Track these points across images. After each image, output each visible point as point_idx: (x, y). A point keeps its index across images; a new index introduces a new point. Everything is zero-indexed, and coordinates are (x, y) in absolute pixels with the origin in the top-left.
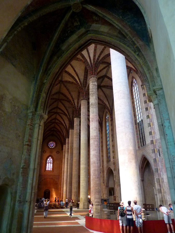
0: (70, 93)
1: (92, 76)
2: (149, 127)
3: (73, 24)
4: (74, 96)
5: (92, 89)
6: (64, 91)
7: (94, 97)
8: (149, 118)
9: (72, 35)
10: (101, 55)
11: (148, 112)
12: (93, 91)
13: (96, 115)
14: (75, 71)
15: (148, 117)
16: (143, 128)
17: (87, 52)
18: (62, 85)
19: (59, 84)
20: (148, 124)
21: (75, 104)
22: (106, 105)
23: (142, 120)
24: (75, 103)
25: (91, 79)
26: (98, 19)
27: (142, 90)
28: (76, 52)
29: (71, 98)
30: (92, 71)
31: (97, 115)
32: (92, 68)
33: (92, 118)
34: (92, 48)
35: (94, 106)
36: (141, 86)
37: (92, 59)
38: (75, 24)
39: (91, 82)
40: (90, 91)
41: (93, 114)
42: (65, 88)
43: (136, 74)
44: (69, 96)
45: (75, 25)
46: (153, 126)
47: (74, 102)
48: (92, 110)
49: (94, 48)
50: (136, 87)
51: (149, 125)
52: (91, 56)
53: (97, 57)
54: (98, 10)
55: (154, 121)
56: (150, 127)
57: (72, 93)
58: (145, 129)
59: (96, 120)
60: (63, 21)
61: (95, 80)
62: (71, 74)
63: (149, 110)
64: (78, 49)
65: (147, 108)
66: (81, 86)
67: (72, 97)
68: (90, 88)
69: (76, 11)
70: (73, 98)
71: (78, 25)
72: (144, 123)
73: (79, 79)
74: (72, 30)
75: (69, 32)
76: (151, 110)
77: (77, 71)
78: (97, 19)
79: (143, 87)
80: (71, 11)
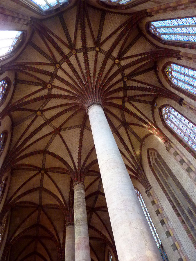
0: (52, 223)
1: (77, 182)
2: (174, 251)
4: (58, 227)
5: (77, 199)
6: (45, 221)
7: (81, 210)
8: (171, 236)
10: (87, 159)
11: (166, 227)
12: (78, 202)
13: (84, 238)
14: (57, 187)
15: (168, 234)
16: (167, 258)
17: (70, 157)
18: (42, 212)
19: (37, 212)
20: (172, 246)
21: (59, 240)
22: (105, 237)
23: (161, 245)
24: (60, 238)
25: (76, 186)
27: (149, 197)
29: (53, 232)
30: (77, 177)
31: (85, 236)
32: (77, 174)
33: (79, 243)
34: (76, 152)
35: (81, 223)
36: (146, 192)
37: (76, 164)
39: (76, 190)
40: (74, 202)
41: (79, 237)
42: (45, 217)
43: (136, 180)
44: (51, 229)
46: (180, 248)
47: (58, 237)
48: (77, 230)
49: (78, 151)
50: (141, 199)
51: (175, 247)
52: (75, 161)
53: (83, 162)
55: (179, 238)
56: (176, 251)
57: (55, 223)
58: (170, 258)
59: (85, 246)
61: (82, 187)
62: (52, 192)
63: (166, 223)
65: (163, 220)
66: (66, 206)
67: (55, 229)
68: (74, 198)
70: (56, 231)
72: (165, 249)
73: (63, 197)
76: (169, 222)
77: (60, 186)
79: (149, 194)
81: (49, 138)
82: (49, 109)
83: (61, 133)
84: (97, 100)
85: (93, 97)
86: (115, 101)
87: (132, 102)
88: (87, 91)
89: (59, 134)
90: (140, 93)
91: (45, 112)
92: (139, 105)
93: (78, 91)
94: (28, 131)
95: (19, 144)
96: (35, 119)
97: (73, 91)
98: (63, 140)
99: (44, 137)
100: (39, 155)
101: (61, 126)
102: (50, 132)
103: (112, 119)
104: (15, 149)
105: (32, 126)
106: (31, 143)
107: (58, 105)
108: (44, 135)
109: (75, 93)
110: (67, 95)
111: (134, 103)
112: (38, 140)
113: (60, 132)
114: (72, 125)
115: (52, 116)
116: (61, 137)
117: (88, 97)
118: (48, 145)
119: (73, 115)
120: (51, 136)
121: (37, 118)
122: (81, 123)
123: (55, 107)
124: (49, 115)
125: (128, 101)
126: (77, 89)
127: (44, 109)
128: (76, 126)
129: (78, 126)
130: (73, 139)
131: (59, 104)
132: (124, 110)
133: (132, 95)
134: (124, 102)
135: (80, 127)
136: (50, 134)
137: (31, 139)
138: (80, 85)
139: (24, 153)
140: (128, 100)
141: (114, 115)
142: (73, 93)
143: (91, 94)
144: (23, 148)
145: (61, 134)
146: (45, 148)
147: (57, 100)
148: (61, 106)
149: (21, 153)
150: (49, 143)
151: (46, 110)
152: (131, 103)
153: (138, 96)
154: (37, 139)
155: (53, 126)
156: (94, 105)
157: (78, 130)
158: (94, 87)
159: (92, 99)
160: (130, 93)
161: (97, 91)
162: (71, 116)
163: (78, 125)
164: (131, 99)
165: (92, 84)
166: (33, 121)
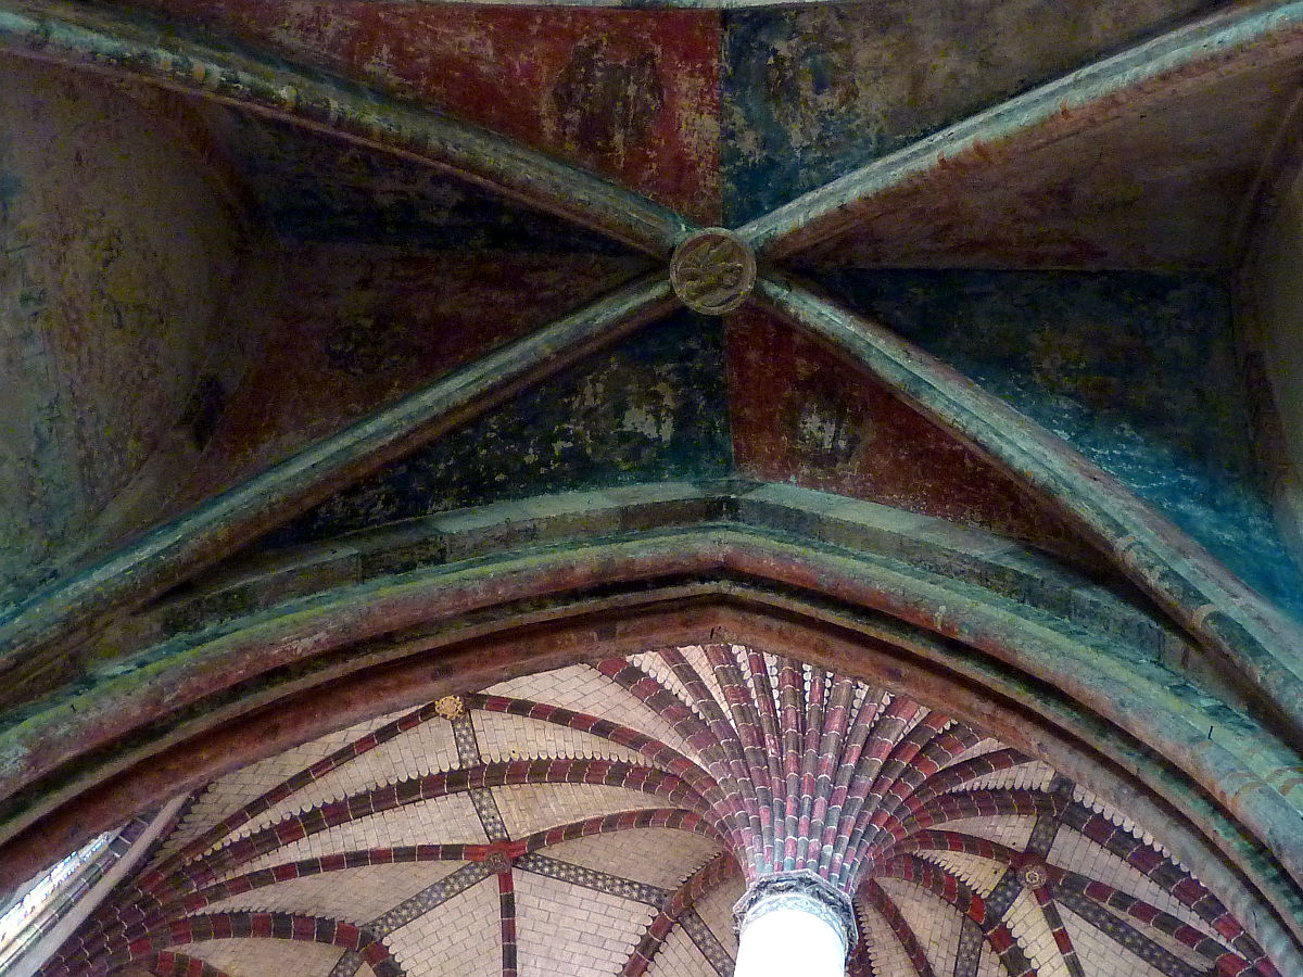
3: (620, 410)
9: (573, 486)
26: (842, 444)
28: (556, 611)
38: (637, 420)
45: (628, 428)
54: (880, 344)
60: (561, 331)
64: (575, 595)
69: (695, 305)
71: (660, 439)
74: (589, 451)
75: (559, 446)
78: (835, 439)
80: (658, 291)
81: (430, 873)
82: (520, 708)
83: (522, 882)
84: (839, 856)
85: (818, 820)
86: (954, 862)
87: (1063, 912)
88: (800, 746)
89: (506, 883)
90: (1145, 889)
91: (486, 714)
92: (1103, 956)
93: (745, 713)
94: (331, 778)
95: (235, 836)
96: (408, 723)
97: (717, 693)
98: (509, 932)
99: (405, 854)
100: (314, 949)
101: (537, 840)
102: (455, 842)
103: (883, 954)
104: (199, 858)
105: (370, 755)
106: (307, 856)
107: (590, 712)
108: (409, 843)
109: (724, 707)
110: (668, 686)
111: (1075, 925)
112: (358, 859)
113: (516, 874)
114: (611, 865)
115: (516, 757)
116: (508, 907)
117: (790, 805)
118: (404, 912)
119: (645, 818)
120: (452, 866)
121: (423, 727)
122: (672, 884)
123: (561, 717)
124: (503, 738)
125: (1043, 894)
126: (746, 692)
127: (493, 691)
128: (631, 884)
129: (645, 893)
130: (577, 959)
131: (596, 711)
132: (985, 938)
133: (1085, 872)
134: (1011, 884)
135: (660, 901)
136: (451, 852)
137: (324, 836)
138: (774, 682)
139: (236, 903)
140: (1046, 887)
141: (912, 938)
142: (712, 707)
143: (814, 787)
144: (245, 870)
145: (516, 886)
146: (374, 923)
147: (597, 684)
148: (602, 729)
149: (219, 893)
150: (415, 907)
151: (499, 704)
152: (1052, 918)
153: (1123, 900)
154: (361, 847)
155: (492, 811)
156: (804, 897)
157: (635, 920)
158: (857, 746)
159: (810, 837)
160: (1073, 851)
161: (866, 781)
162: (631, 815)
163: (650, 888)
164: (1062, 889)
165: (855, 713)
166: (386, 734)
